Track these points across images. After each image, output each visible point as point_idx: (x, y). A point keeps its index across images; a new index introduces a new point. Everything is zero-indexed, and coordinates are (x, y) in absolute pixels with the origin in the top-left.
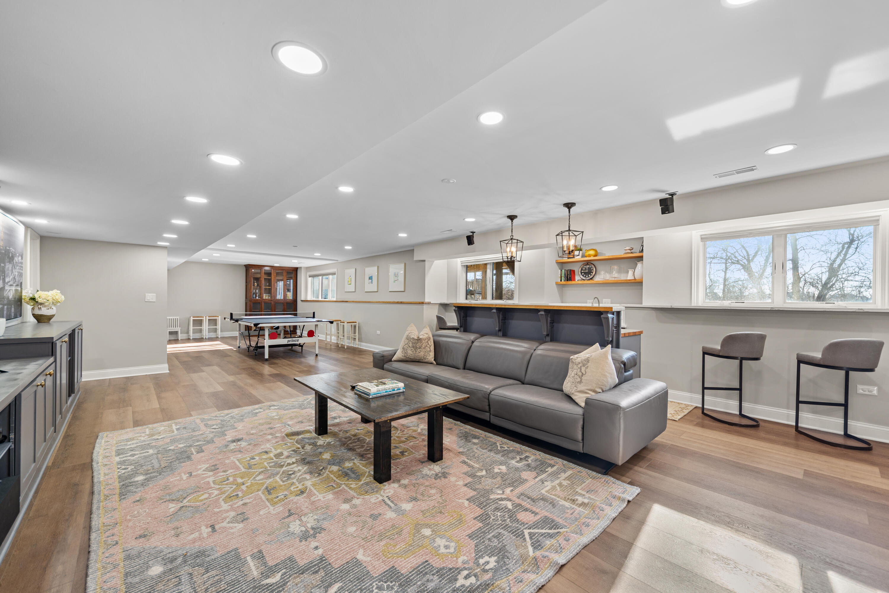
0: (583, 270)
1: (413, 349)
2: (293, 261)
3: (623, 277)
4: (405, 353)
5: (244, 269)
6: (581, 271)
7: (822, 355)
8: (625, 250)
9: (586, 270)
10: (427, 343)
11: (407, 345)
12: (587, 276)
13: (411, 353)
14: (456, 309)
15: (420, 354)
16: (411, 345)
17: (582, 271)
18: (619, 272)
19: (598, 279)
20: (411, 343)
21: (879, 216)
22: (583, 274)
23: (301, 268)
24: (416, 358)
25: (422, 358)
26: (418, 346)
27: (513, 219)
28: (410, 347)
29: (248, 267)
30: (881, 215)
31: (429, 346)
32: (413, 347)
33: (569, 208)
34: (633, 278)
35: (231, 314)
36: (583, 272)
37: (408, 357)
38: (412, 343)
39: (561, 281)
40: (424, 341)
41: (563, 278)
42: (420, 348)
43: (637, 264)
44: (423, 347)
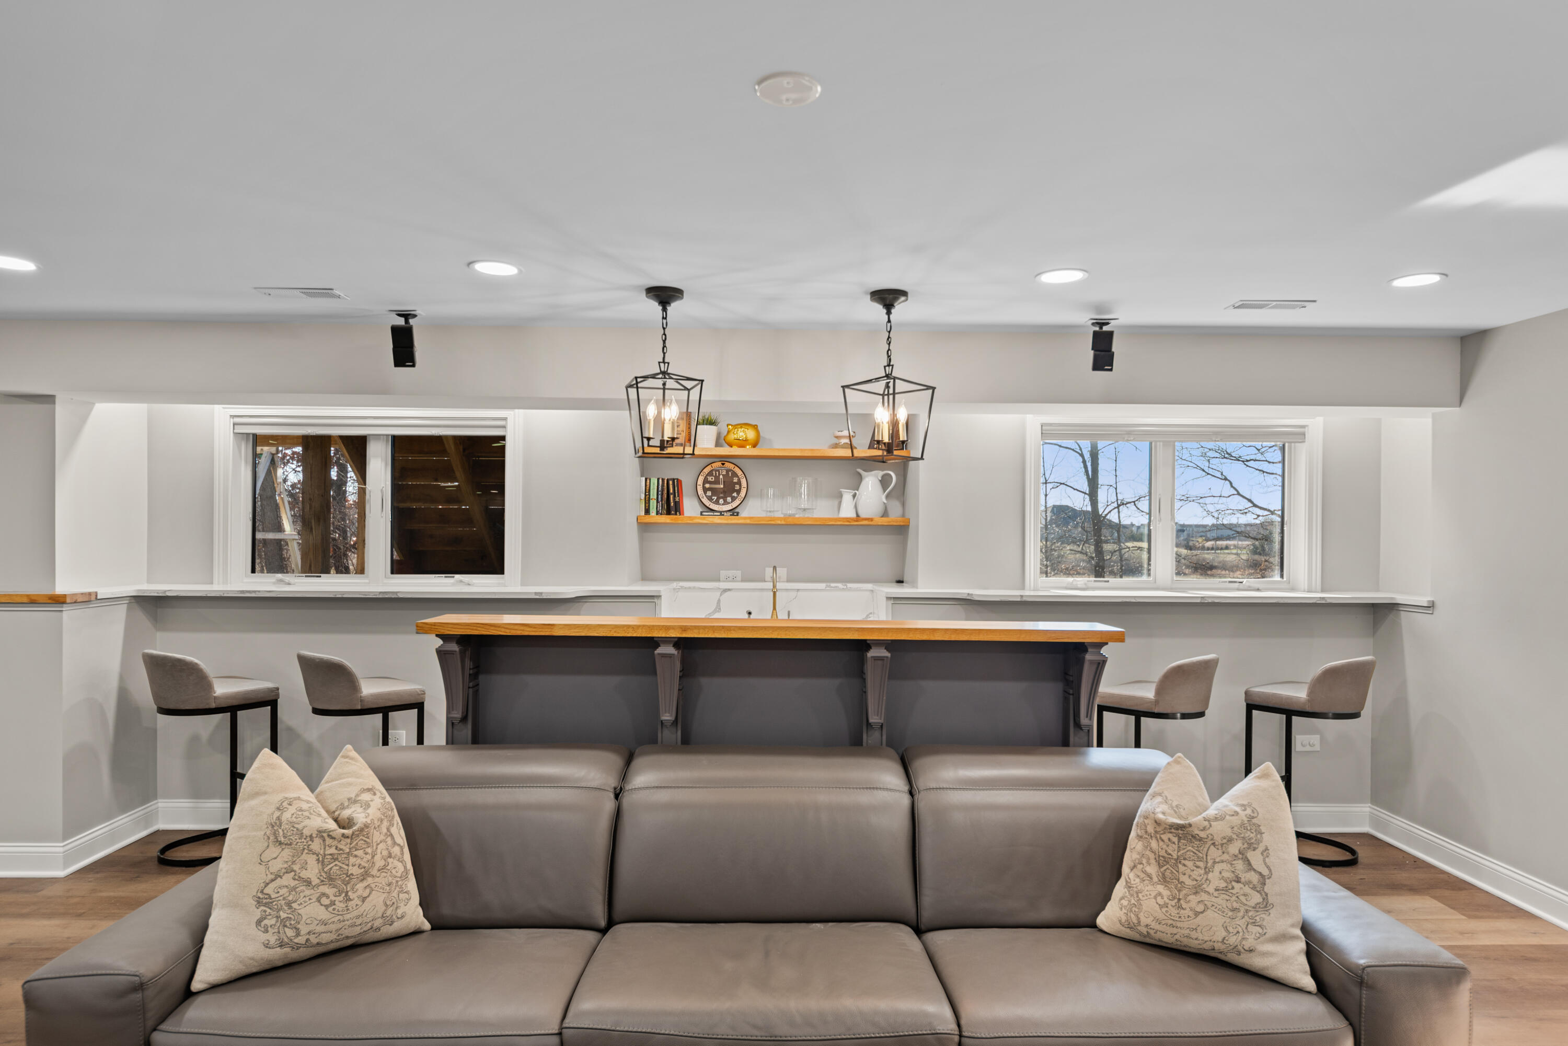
0: (710, 483)
3: (822, 510)
4: (284, 923)
6: (704, 484)
7: (1309, 694)
8: (837, 437)
9: (717, 482)
11: (287, 880)
12: (721, 501)
13: (323, 914)
14: (454, 647)
15: (367, 906)
16: (312, 871)
17: (707, 486)
18: (815, 493)
19: (753, 510)
20: (311, 860)
21: (1303, 427)
22: (709, 493)
25: (378, 923)
26: (355, 871)
27: (669, 303)
28: (308, 883)
30: (1307, 426)
32: (330, 879)
33: (889, 307)
34: (854, 515)
36: (709, 489)
37: (301, 940)
38: (321, 862)
39: (647, 511)
41: (653, 503)
42: (365, 875)
43: (860, 478)
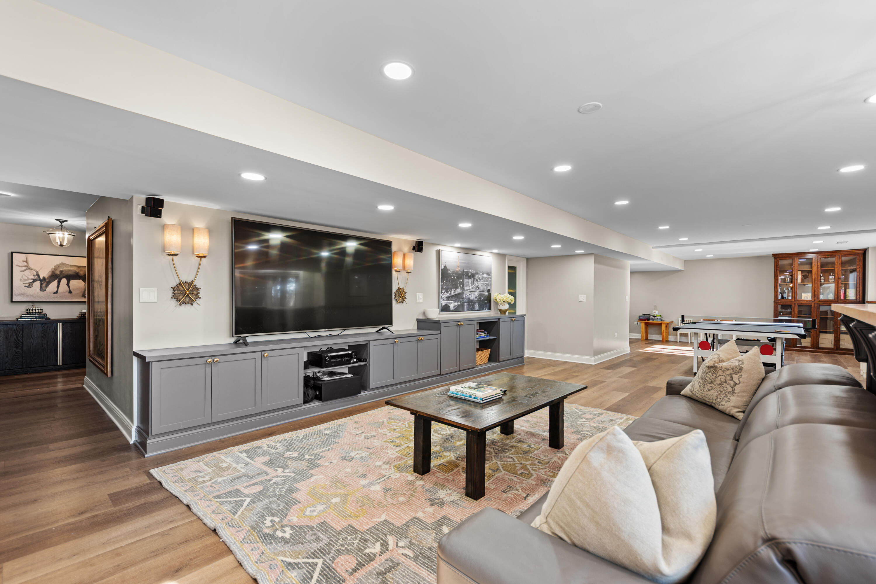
1: (701, 382)
2: (814, 242)
5: (773, 260)
10: (728, 378)
23: (868, 248)
24: (705, 398)
29: (777, 257)
31: (732, 383)
35: (683, 317)
40: (720, 373)
44: (718, 381)
